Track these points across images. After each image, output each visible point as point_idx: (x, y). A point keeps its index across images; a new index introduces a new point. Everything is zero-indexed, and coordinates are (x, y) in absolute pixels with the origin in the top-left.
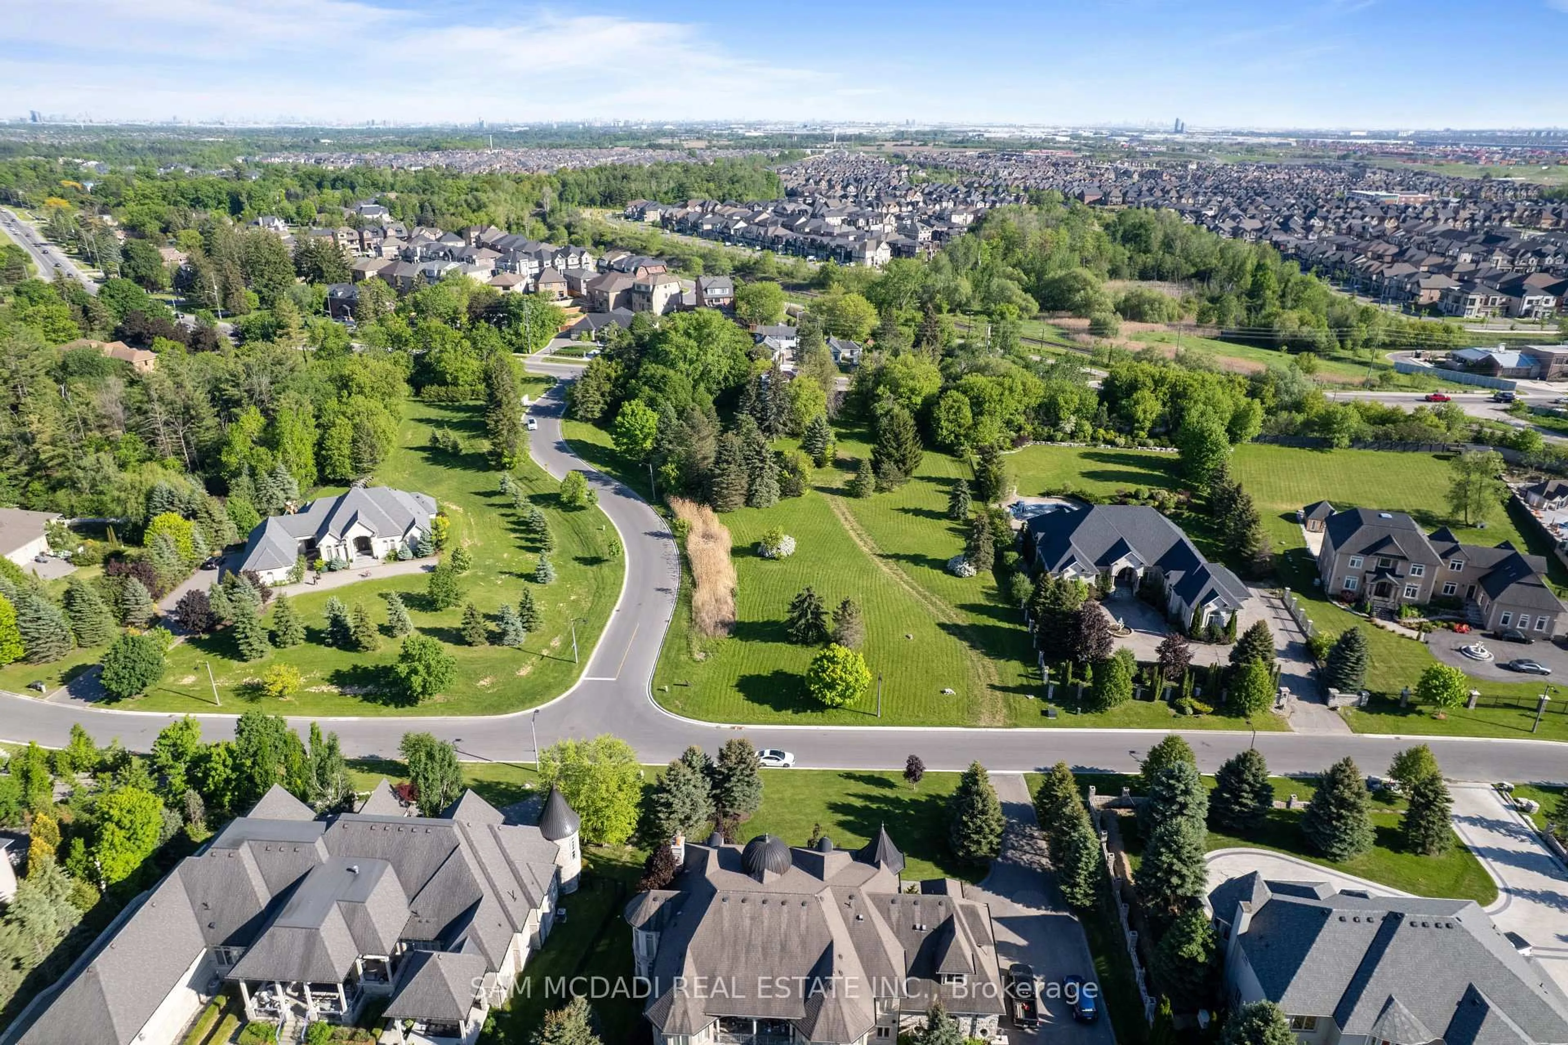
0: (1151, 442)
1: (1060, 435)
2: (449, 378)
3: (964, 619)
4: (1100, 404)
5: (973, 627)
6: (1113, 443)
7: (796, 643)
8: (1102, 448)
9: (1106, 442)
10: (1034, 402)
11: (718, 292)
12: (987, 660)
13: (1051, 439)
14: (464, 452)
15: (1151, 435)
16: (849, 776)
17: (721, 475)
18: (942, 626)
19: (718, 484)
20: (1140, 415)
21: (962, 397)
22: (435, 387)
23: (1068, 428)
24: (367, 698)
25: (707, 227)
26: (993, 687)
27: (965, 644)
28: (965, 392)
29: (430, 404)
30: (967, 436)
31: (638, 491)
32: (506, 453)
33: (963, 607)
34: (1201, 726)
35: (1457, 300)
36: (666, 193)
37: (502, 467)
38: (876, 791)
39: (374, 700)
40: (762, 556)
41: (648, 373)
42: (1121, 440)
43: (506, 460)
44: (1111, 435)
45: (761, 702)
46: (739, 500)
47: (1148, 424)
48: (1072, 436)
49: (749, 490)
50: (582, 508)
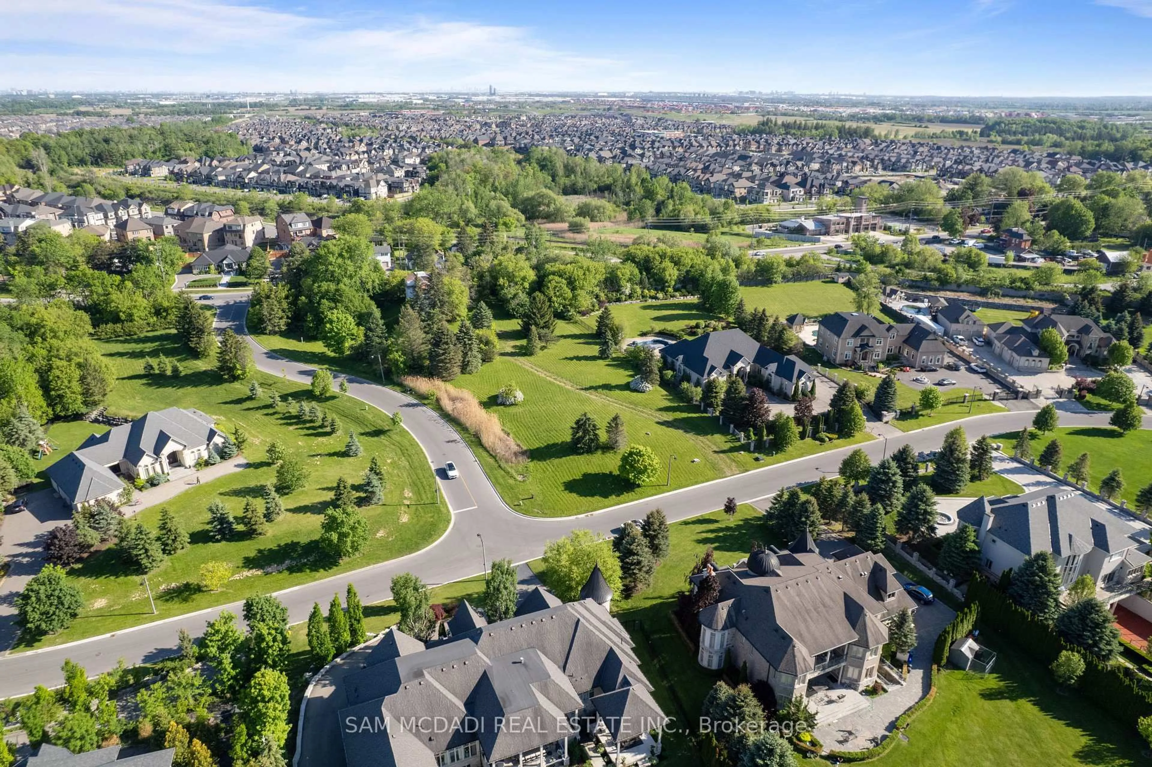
0: (677, 294)
1: (624, 297)
2: (123, 316)
3: (669, 417)
4: (641, 273)
5: (676, 420)
6: (656, 298)
7: (582, 453)
8: (650, 302)
9: (652, 298)
10: (601, 277)
11: (300, 226)
12: (700, 438)
13: (618, 300)
14: (183, 374)
15: (676, 290)
16: (686, 523)
17: (443, 354)
18: (658, 423)
19: (442, 361)
20: (668, 277)
21: (560, 279)
22: (110, 325)
23: (628, 292)
24: (291, 570)
25: (221, 178)
26: (715, 452)
27: (681, 431)
28: (561, 276)
29: (108, 341)
30: (570, 305)
31: (367, 378)
32: (238, 366)
33: (661, 410)
34: (836, 447)
35: (758, 193)
36: (154, 152)
37: (235, 378)
38: (712, 526)
39: (300, 570)
40: (503, 404)
41: (323, 289)
42: (660, 295)
43: (239, 372)
44: (653, 293)
45: (593, 495)
46: (457, 370)
47: (673, 283)
48: (630, 297)
49: (463, 362)
50: (333, 398)
